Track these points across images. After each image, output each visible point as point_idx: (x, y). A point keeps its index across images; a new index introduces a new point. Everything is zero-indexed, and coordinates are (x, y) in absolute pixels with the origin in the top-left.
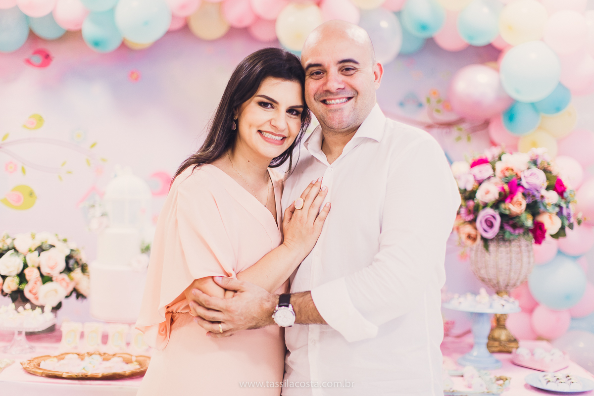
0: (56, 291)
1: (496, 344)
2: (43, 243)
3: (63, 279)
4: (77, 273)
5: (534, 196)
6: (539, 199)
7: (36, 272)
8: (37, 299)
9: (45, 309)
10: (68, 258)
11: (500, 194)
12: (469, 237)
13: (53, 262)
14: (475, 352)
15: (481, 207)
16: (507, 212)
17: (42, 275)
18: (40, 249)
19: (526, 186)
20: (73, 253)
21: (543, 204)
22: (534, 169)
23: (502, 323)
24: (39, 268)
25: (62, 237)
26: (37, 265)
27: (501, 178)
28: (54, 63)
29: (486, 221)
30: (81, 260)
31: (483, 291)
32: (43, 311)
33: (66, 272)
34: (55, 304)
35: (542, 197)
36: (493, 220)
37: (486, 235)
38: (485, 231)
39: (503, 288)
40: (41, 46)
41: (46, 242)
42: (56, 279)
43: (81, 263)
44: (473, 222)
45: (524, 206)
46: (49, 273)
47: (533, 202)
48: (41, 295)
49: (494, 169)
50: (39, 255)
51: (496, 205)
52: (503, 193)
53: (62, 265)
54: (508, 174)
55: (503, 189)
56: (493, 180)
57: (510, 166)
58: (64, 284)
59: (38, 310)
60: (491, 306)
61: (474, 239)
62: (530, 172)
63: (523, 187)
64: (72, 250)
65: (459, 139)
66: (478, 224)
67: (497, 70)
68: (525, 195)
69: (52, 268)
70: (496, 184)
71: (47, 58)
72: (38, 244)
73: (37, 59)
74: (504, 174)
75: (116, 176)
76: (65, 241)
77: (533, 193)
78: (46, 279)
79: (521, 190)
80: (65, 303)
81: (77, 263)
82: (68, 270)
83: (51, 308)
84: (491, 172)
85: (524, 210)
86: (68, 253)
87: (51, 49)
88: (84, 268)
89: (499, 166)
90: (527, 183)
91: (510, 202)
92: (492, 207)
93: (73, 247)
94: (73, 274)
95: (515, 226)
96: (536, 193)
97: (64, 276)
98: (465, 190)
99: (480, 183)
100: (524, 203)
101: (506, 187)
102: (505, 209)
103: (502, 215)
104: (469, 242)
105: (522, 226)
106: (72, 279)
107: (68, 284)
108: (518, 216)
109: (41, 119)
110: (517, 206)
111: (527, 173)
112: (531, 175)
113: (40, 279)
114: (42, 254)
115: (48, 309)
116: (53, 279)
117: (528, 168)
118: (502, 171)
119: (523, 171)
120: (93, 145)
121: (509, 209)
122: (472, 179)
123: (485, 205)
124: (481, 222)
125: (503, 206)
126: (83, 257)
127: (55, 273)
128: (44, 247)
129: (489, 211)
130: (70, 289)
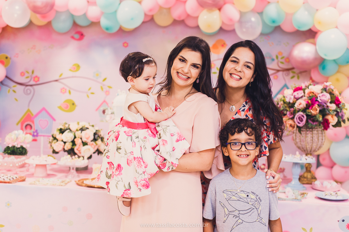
0: (89, 149)
1: (305, 179)
2: (83, 127)
3: (93, 144)
4: (99, 142)
5: (324, 106)
6: (325, 107)
7: (80, 140)
8: (80, 153)
9: (85, 158)
10: (95, 134)
11: (306, 105)
12: (291, 126)
13: (88, 135)
14: (293, 182)
15: (297, 111)
16: (310, 114)
17: (83, 142)
18: (82, 129)
19: (320, 101)
20: (97, 132)
21: (328, 110)
22: (325, 93)
23: (309, 169)
24: (81, 139)
25: (91, 124)
26: (80, 137)
27: (307, 97)
28: (85, 38)
29: (299, 118)
30: (100, 135)
31: (297, 153)
32: (84, 159)
33: (94, 141)
34: (89, 156)
35: (328, 106)
36: (302, 117)
37: (299, 125)
38: (299, 123)
39: (309, 152)
40: (79, 29)
41: (84, 126)
42: (90, 144)
43: (100, 136)
44: (293, 119)
45: (318, 111)
46: (86, 141)
47: (323, 109)
48: (82, 151)
49: (304, 93)
50: (81, 133)
51: (304, 110)
52: (308, 104)
53: (92, 137)
54: (311, 95)
55: (308, 102)
56: (304, 98)
57: (312, 91)
58: (93, 146)
59: (82, 158)
60: (301, 160)
61: (294, 127)
62: (322, 94)
63: (318, 101)
64: (96, 131)
65: (293, 77)
66: (295, 119)
67: (315, 44)
68: (319, 105)
69: (87, 139)
70: (305, 100)
71: (82, 36)
72: (81, 127)
73: (77, 36)
74: (309, 95)
75: (118, 95)
76: (93, 126)
77: (323, 104)
78: (85, 144)
79: (317, 103)
80: (93, 155)
81: (99, 136)
82: (95, 140)
83: (87, 158)
84: (303, 94)
85: (318, 113)
86: (95, 131)
87: (84, 31)
88: (102, 139)
89: (307, 91)
90: (320, 99)
91: (311, 109)
92: (302, 111)
93: (97, 129)
94: (97, 142)
95: (314, 121)
96: (324, 104)
97: (93, 142)
98: (290, 102)
99: (297, 99)
100: (318, 109)
101: (310, 101)
102: (309, 112)
103: (307, 115)
104: (291, 128)
105: (317, 121)
106: (97, 144)
107: (95, 146)
108: (315, 116)
109: (78, 66)
110: (315, 111)
111: (320, 95)
112: (323, 95)
113: (82, 144)
114: (83, 132)
115: (86, 158)
116: (88, 144)
117: (322, 92)
118: (308, 94)
119: (319, 94)
120: (105, 80)
121: (311, 112)
122: (292, 97)
123: (299, 110)
124: (296, 119)
125: (308, 111)
126: (102, 134)
127: (89, 141)
128: (83, 129)
129: (301, 113)
130: (96, 149)
